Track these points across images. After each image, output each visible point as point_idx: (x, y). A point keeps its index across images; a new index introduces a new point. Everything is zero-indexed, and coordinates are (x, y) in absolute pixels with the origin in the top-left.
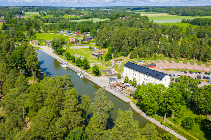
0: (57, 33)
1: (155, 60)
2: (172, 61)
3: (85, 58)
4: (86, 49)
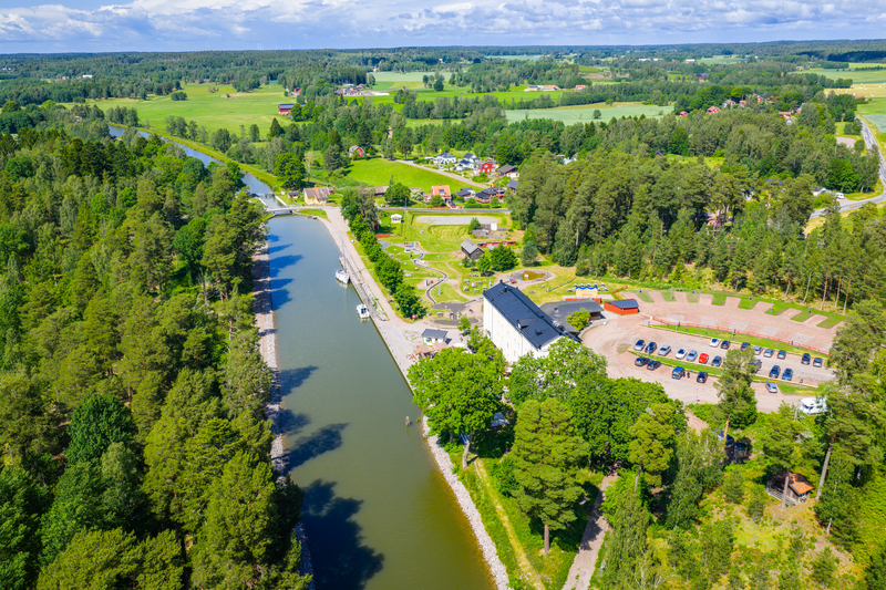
0: (423, 161)
1: (667, 288)
2: (728, 299)
3: (429, 258)
4: (461, 227)
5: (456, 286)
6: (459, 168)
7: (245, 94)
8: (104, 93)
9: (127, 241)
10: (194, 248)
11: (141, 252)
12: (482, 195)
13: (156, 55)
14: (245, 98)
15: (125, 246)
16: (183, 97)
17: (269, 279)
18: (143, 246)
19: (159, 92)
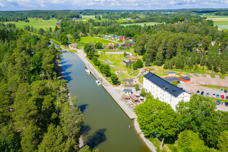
0: (101, 37)
1: (194, 72)
2: (215, 76)
3: (114, 64)
4: (121, 55)
5: (127, 73)
6: (113, 39)
7: (46, 21)
8: (5, 20)
9: (14, 60)
10: (38, 62)
11: (19, 64)
12: (123, 45)
13: (20, 11)
14: (46, 22)
15: (13, 62)
16: (28, 21)
17: (63, 72)
18: (20, 62)
19: (21, 20)
